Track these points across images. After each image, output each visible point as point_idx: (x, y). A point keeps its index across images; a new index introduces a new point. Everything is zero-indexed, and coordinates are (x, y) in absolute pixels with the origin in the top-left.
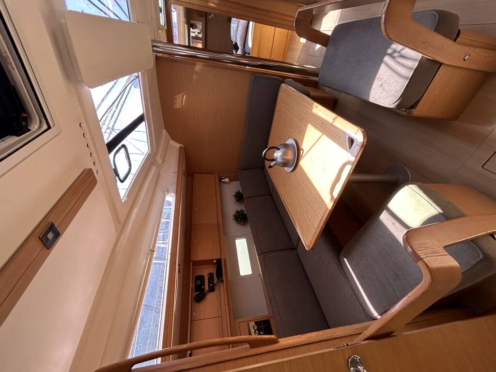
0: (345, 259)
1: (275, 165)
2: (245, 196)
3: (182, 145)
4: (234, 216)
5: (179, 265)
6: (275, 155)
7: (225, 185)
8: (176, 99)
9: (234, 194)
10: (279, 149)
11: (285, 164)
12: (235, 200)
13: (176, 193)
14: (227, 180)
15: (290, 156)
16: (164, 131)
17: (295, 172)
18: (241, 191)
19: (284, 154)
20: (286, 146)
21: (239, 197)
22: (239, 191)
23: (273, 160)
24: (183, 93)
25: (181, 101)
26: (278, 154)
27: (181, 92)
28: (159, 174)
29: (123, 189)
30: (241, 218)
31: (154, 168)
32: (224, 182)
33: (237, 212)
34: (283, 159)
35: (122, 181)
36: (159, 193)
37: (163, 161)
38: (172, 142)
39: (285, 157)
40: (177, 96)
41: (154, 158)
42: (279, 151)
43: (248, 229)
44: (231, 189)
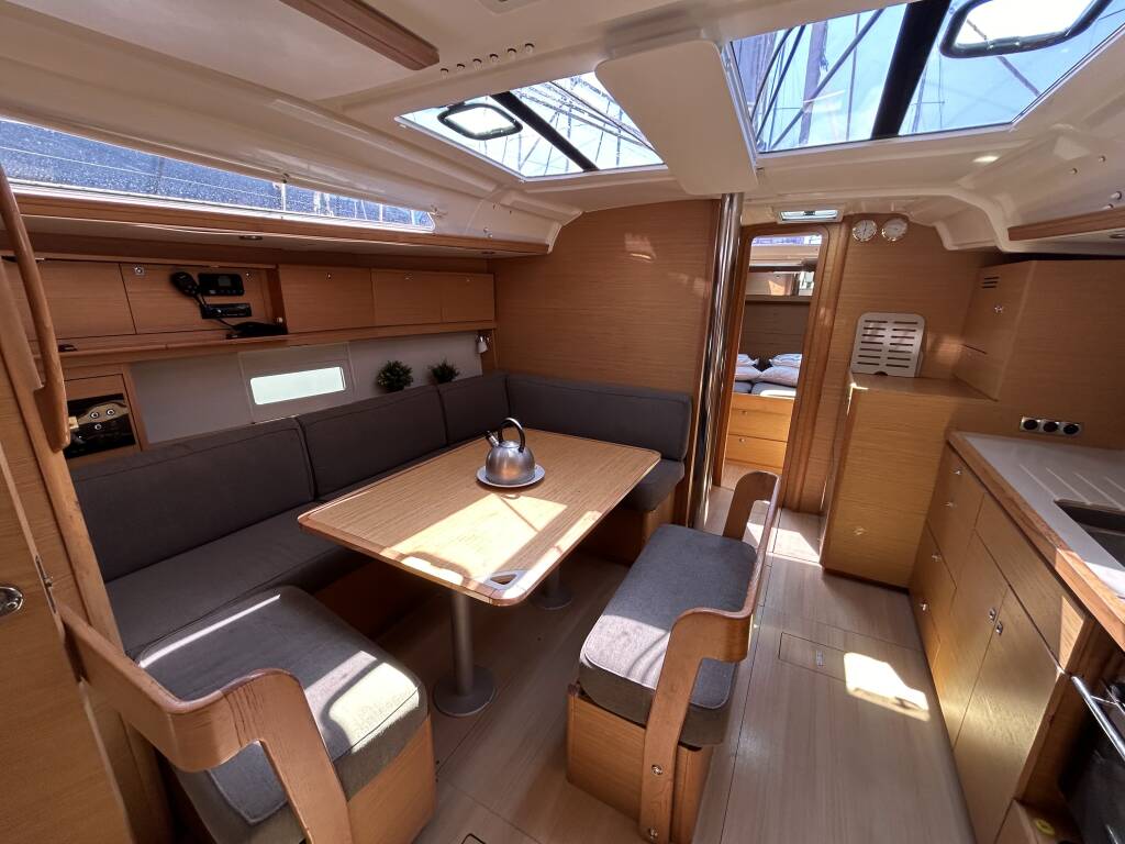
0: (277, 597)
1: (492, 445)
2: (443, 387)
3: (550, 250)
4: (396, 364)
5: (259, 238)
6: (512, 444)
7: (473, 343)
8: (642, 239)
9: (449, 364)
10: (520, 450)
11: (492, 466)
12: (436, 367)
13: (434, 235)
14: (483, 348)
15: (507, 474)
16: (577, 212)
17: (475, 485)
18: (457, 378)
19: (512, 462)
20: (529, 465)
21: (443, 374)
22: (457, 375)
23: (501, 440)
24: (654, 255)
25: (640, 249)
26: (512, 449)
27: (655, 251)
28: (478, 198)
29: (427, 119)
30: (394, 378)
31: (490, 188)
32: (478, 342)
33: (407, 371)
34: (502, 460)
35: (442, 118)
36: (432, 198)
37: (511, 208)
38: (556, 228)
39: (505, 465)
40: (648, 243)
41: (511, 189)
42: (516, 450)
43: (367, 392)
44: (464, 357)
